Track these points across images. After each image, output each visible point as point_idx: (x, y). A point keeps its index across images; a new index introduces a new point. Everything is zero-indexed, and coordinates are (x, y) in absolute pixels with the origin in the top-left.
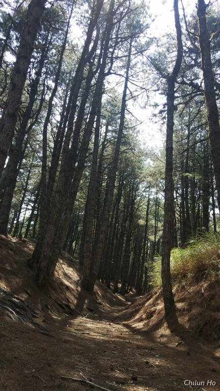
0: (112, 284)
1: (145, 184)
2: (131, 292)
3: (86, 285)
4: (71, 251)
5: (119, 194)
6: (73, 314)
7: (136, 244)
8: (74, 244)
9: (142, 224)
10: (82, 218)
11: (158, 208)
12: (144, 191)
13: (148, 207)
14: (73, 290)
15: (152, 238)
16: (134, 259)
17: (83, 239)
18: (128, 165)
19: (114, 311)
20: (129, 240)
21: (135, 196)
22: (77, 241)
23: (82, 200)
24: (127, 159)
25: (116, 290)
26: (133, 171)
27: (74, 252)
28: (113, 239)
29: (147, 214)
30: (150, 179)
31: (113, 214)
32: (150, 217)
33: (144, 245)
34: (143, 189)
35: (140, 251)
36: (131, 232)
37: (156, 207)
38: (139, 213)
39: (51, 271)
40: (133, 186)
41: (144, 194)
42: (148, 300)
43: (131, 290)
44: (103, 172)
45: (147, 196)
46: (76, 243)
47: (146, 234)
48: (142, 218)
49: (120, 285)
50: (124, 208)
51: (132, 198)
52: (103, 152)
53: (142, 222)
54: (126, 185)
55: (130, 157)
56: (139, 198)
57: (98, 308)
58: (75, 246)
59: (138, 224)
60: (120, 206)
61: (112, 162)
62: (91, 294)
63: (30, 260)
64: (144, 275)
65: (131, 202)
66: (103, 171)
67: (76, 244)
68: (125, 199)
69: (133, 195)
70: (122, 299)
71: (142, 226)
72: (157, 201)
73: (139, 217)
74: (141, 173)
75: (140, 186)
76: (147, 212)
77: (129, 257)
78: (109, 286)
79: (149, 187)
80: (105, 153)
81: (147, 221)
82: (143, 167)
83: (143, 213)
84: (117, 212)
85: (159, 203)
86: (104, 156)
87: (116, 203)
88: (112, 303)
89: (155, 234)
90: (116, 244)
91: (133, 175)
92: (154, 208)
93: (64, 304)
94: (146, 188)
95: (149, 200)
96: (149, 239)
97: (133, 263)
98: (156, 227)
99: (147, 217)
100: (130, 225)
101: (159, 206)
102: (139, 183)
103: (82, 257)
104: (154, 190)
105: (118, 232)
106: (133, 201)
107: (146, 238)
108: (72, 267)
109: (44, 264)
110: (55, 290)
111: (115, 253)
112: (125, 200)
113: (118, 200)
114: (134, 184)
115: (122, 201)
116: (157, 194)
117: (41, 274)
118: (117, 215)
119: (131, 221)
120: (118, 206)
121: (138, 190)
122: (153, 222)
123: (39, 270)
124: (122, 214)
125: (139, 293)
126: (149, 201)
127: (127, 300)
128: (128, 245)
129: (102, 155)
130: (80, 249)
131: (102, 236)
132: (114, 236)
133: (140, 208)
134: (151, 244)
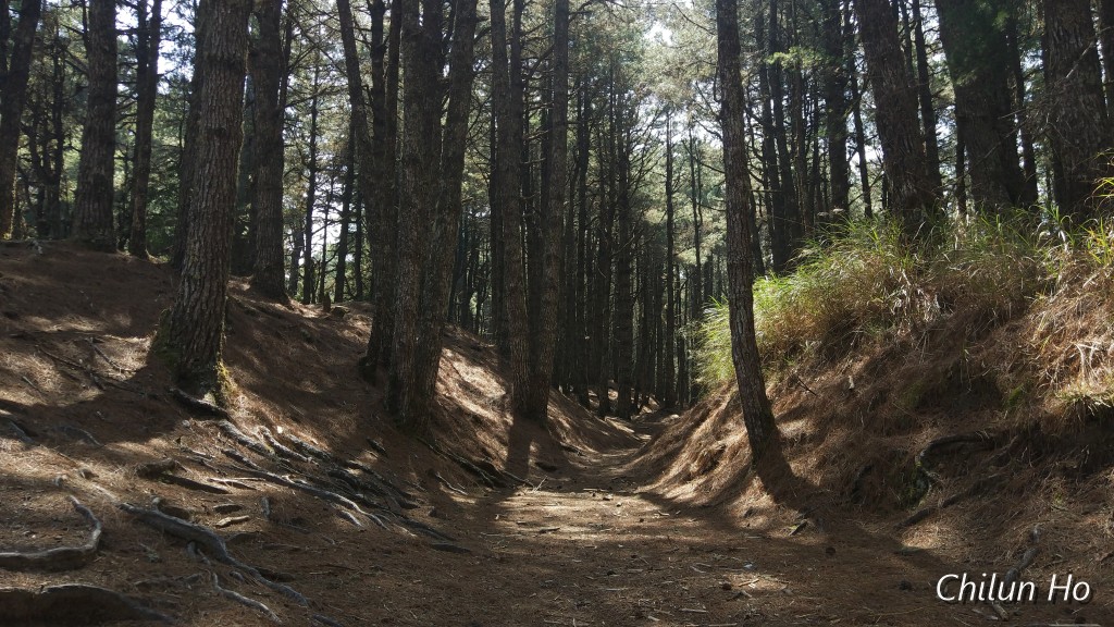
0: (591, 394)
1: (653, 103)
2: (646, 409)
3: (526, 407)
4: (468, 321)
5: (583, 144)
6: (505, 484)
7: (644, 280)
8: (473, 303)
9: (658, 220)
10: (486, 228)
11: (699, 170)
12: (653, 125)
13: (670, 171)
14: (493, 423)
15: (689, 256)
16: (643, 321)
17: (498, 286)
18: (599, 52)
19: (609, 463)
20: (624, 271)
21: (630, 142)
22: (479, 294)
23: (479, 176)
24: (594, 34)
25: (606, 408)
26: (615, 65)
27: (477, 322)
28: (581, 275)
29: (669, 192)
30: (667, 85)
31: (572, 204)
32: (678, 197)
33: (670, 278)
34: (651, 118)
35: (659, 296)
36: (628, 249)
37: (692, 166)
38: (644, 190)
39: (428, 382)
40: (619, 114)
41: (654, 132)
42: (698, 424)
43: (646, 403)
44: (526, 84)
45: (663, 138)
46: (478, 297)
47: (671, 247)
48: (656, 204)
49: (614, 395)
50: (602, 182)
51: (620, 149)
52: (518, 23)
53: (655, 216)
54: (600, 113)
55: (602, 27)
56: (642, 146)
57: (565, 460)
58: (478, 307)
59: (646, 224)
60: (590, 179)
61: (551, 50)
62: (543, 428)
63: (365, 360)
64: (676, 359)
65: (619, 163)
66: (527, 81)
67: (479, 301)
68: (600, 155)
69: (620, 139)
70: (626, 429)
71: (657, 227)
72: (694, 151)
73: (647, 203)
74: (639, 71)
75: (641, 112)
76: (668, 184)
77: (630, 316)
78: (585, 401)
80: (526, 25)
81: (670, 211)
82: (643, 52)
83: (657, 190)
84: (582, 196)
85: (701, 153)
86: (524, 33)
87: (576, 170)
88: (601, 444)
89: (697, 243)
90: (589, 287)
91: (616, 80)
92: (686, 170)
93: (477, 464)
94: (658, 114)
95: (670, 148)
96: (681, 260)
97: (644, 330)
98: (698, 225)
99: (669, 200)
100: (623, 230)
101: (700, 163)
102: (637, 103)
103: (502, 336)
104: (682, 117)
105: (590, 252)
106: (625, 157)
107: (673, 261)
108: (480, 365)
109: (405, 367)
110: (445, 429)
111: (589, 312)
112: (600, 159)
113: (582, 162)
114: (622, 106)
115: (593, 163)
116: (691, 126)
117: (404, 394)
118: (582, 205)
119: (625, 218)
120: (583, 179)
121: (636, 122)
122: (686, 211)
123: (396, 384)
124: (597, 202)
125: (667, 409)
126: (669, 153)
127: (639, 431)
128: (624, 285)
129: (518, 32)
130: (494, 312)
131: (550, 272)
132: (581, 265)
133: (647, 176)
134: (686, 274)
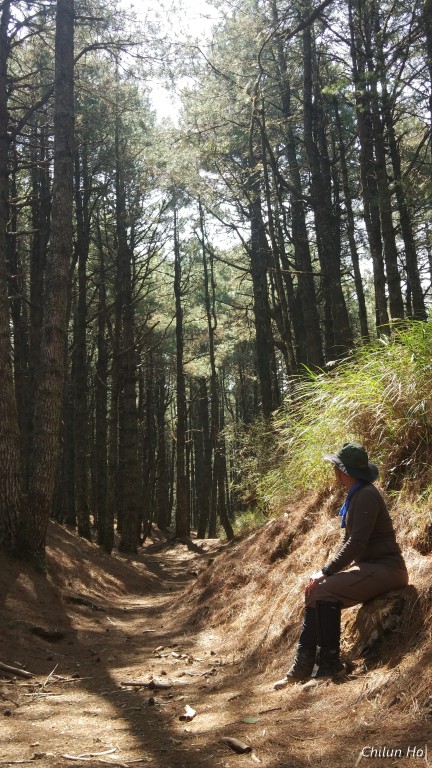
9: (164, 327)
21: (133, 237)
29: (178, 293)
32: (187, 300)
34: (156, 213)
47: (179, 355)
48: (162, 307)
51: (124, 242)
53: (162, 321)
59: (151, 330)
71: (165, 334)
73: (154, 306)
76: (176, 285)
79: (172, 205)
81: (179, 314)
83: (164, 292)
84: (82, 287)
94: (164, 207)
96: (187, 373)
98: (212, 330)
99: (177, 303)
106: (129, 252)
121: (140, 213)
